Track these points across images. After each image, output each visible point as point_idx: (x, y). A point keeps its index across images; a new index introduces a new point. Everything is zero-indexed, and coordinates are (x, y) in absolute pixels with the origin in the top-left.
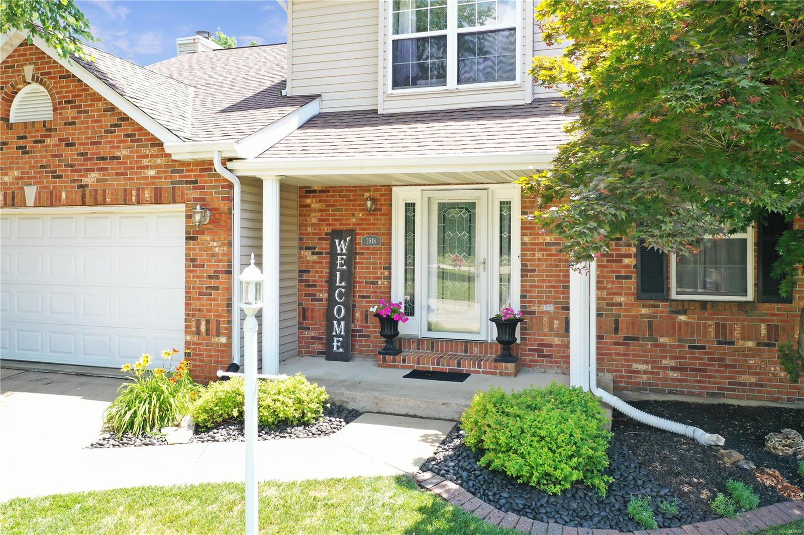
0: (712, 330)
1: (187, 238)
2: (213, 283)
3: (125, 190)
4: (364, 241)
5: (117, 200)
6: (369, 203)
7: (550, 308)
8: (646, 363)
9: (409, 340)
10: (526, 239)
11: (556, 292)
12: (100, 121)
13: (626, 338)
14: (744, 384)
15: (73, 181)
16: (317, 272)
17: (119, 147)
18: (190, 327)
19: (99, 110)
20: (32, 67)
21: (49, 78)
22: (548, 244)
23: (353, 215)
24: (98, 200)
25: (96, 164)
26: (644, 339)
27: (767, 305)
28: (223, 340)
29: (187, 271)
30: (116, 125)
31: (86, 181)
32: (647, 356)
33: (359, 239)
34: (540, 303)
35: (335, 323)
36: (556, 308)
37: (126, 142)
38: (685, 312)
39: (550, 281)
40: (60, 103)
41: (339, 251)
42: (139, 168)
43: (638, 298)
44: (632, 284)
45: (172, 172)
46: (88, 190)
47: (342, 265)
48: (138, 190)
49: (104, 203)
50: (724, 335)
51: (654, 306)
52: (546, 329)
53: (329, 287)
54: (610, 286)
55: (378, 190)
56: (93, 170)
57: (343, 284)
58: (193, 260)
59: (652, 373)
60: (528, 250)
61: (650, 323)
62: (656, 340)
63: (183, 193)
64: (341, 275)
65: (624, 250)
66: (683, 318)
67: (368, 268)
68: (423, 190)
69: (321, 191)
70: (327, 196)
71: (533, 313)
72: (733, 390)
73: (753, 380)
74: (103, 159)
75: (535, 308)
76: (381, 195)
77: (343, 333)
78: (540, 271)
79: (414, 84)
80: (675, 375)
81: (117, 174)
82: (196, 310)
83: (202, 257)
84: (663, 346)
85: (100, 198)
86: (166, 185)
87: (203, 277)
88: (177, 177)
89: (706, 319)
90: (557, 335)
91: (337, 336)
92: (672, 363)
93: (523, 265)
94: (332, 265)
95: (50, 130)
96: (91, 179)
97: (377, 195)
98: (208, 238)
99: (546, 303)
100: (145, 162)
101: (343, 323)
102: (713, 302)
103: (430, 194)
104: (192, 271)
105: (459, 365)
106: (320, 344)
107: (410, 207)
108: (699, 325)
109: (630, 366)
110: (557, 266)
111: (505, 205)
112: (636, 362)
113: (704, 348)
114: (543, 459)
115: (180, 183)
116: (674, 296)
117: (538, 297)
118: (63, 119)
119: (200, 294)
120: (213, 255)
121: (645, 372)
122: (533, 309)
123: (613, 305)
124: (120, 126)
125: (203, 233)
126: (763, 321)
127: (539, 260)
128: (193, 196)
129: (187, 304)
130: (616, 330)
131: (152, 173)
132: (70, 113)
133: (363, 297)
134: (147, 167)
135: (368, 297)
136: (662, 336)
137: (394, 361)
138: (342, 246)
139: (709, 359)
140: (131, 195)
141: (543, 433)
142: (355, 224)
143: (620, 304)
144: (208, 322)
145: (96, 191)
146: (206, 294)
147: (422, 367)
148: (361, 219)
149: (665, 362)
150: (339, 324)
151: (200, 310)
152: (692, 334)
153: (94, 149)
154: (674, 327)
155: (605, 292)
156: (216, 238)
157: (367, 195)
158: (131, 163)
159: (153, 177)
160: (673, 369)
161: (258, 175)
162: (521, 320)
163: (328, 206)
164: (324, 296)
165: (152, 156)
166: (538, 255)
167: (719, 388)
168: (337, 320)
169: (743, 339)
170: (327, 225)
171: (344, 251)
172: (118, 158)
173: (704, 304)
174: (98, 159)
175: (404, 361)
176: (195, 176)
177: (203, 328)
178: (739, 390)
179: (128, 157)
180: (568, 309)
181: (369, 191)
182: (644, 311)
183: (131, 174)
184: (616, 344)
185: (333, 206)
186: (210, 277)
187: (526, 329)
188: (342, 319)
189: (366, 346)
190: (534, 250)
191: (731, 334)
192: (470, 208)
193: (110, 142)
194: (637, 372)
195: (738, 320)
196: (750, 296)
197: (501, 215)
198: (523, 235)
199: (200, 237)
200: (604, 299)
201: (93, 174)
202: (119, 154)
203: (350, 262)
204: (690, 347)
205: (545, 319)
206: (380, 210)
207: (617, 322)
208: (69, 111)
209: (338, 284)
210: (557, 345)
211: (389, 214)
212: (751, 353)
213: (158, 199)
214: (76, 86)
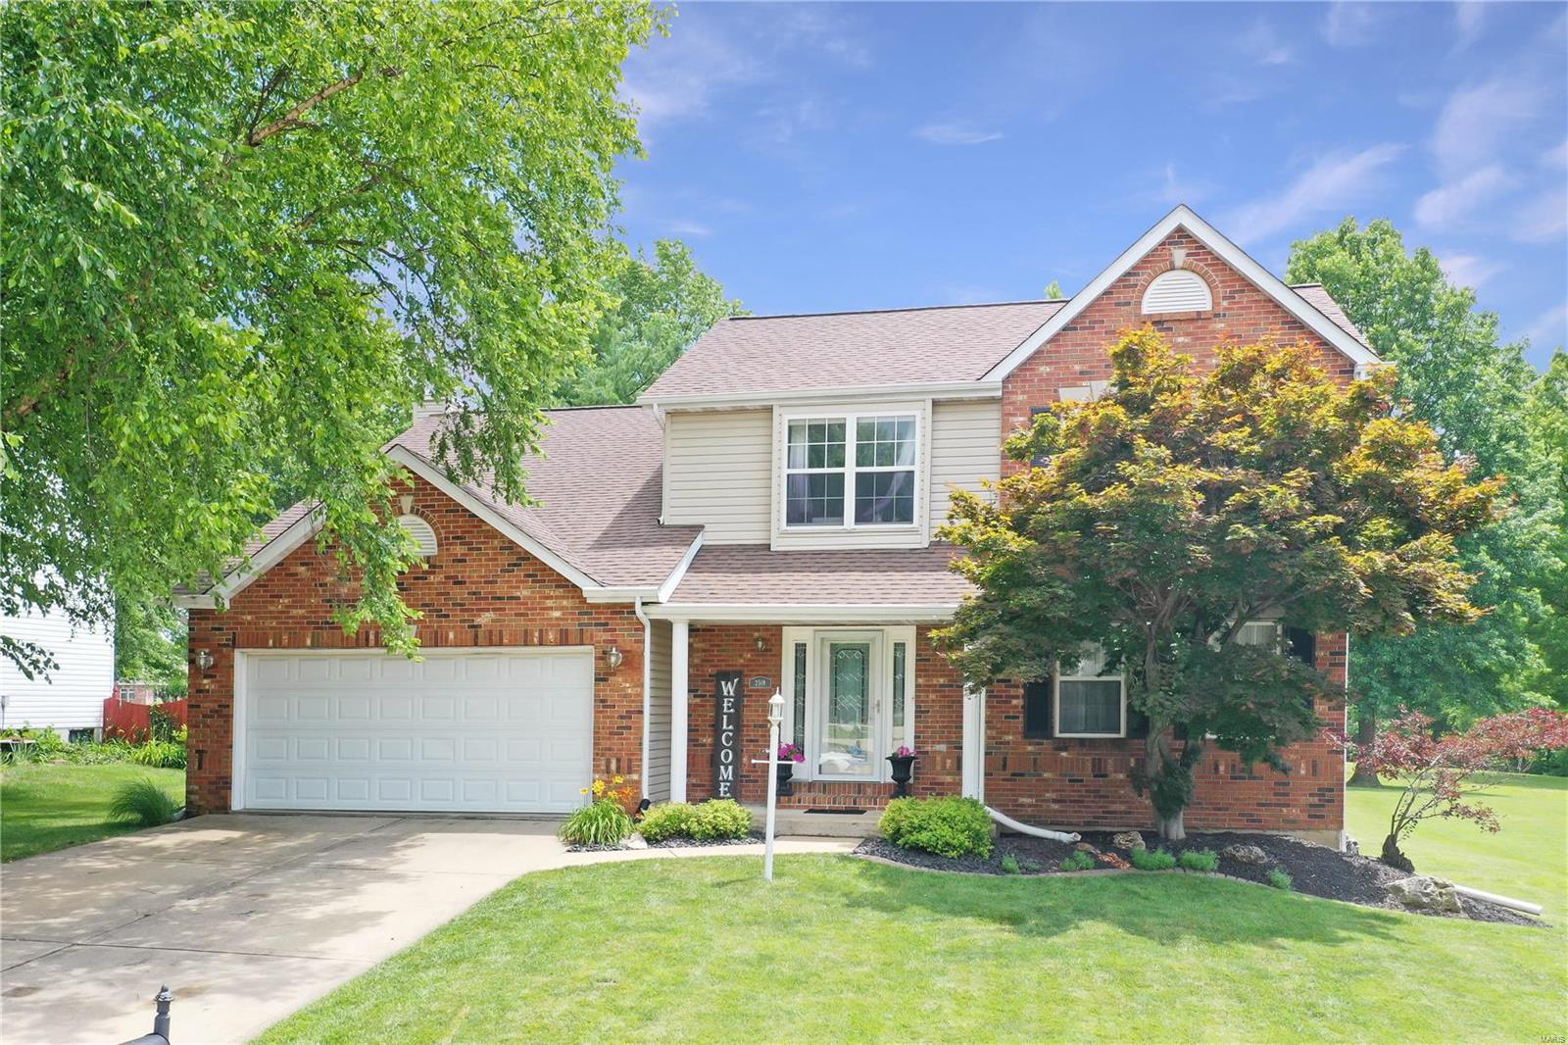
0: (1089, 765)
1: (596, 680)
2: (625, 723)
3: (526, 631)
4: (753, 682)
5: (516, 640)
6: (760, 644)
7: (943, 747)
8: (1030, 796)
9: (800, 784)
10: (921, 681)
11: (949, 732)
12: (496, 560)
13: (1013, 775)
14: (1115, 812)
15: (464, 621)
16: (699, 716)
17: (518, 587)
18: (598, 766)
19: (493, 549)
20: (410, 499)
21: (432, 512)
22: (941, 686)
23: (741, 656)
24: (494, 639)
25: (490, 604)
26: (1030, 775)
27: (1136, 741)
28: (635, 777)
29: (596, 712)
30: (515, 565)
31: (478, 621)
32: (1030, 791)
33: (748, 681)
34: (933, 743)
35: (722, 767)
36: (948, 748)
37: (527, 582)
38: (1065, 749)
39: (943, 722)
40: (447, 538)
41: (725, 694)
42: (541, 609)
43: (1026, 736)
44: (1020, 723)
45: (580, 614)
46: (481, 631)
47: (729, 708)
48: (541, 631)
49: (501, 644)
50: (1100, 768)
51: (1038, 744)
52: (938, 768)
53: (715, 731)
54: (999, 726)
55: (767, 630)
56: (488, 610)
57: (731, 727)
58: (602, 701)
59: (1036, 806)
60: (923, 691)
61: (1035, 760)
62: (1040, 775)
63: (592, 635)
64: (728, 718)
65: (1013, 692)
66: (1064, 754)
67: (757, 711)
68: (815, 631)
69: (704, 630)
70: (712, 636)
71: (927, 752)
72: (1106, 818)
73: (1123, 808)
74: (499, 598)
75: (928, 748)
76: (772, 635)
77: (730, 778)
78: (934, 712)
79: (810, 521)
80: (1056, 807)
81: (516, 615)
82: (606, 749)
83: (613, 698)
84: (1046, 780)
85: (495, 639)
86: (573, 627)
87: (613, 717)
88: (585, 619)
89: (1085, 755)
90: (949, 774)
91: (724, 781)
92: (1054, 796)
93: (917, 707)
94: (719, 707)
95: (434, 567)
96: (485, 619)
97: (766, 635)
98: (620, 679)
99: (939, 743)
100: (549, 603)
101: (730, 768)
102: (1091, 739)
103: (823, 635)
104: (601, 712)
105: (855, 803)
106: (702, 791)
107: (801, 649)
108: (1078, 760)
109: (1016, 800)
110: (949, 707)
111: (899, 647)
112: (1022, 796)
113: (1082, 781)
114: (945, 832)
115: (590, 625)
116: (1057, 734)
117: (931, 737)
118: (450, 555)
119: (611, 733)
120: (625, 696)
121: (1030, 806)
122: (926, 749)
123: (1001, 743)
124: (520, 565)
125: (614, 674)
126: (1132, 755)
127: (933, 701)
128: (604, 638)
129: (595, 744)
130: (1005, 767)
131: (557, 614)
132: (459, 550)
133: (751, 741)
134: (551, 608)
135: (757, 741)
136: (1046, 771)
137: (789, 801)
138: (728, 689)
139: (1087, 791)
140: (533, 636)
141: (945, 815)
142: (742, 665)
143: (1008, 743)
144: (618, 761)
145: (491, 632)
146: (616, 734)
147: (817, 806)
148: (749, 660)
149: (1048, 795)
150: (726, 769)
151: (610, 749)
152: (1072, 768)
153: (489, 588)
154: (1056, 761)
155: (994, 732)
156: (629, 679)
157: (756, 634)
158: (532, 604)
159: (557, 619)
160: (1055, 801)
161: (669, 618)
162: (914, 758)
163: (712, 646)
164: (708, 740)
165: (557, 597)
166: (932, 696)
167: (1094, 817)
168: (723, 764)
169: (1115, 772)
170: (712, 666)
171: (732, 694)
172: (518, 598)
173: (1082, 741)
174: (493, 598)
175: (799, 802)
176: (606, 618)
177: (613, 766)
178: (1111, 818)
179: (529, 598)
180: (961, 748)
181: (759, 630)
182: (1030, 748)
183: (532, 614)
184: (1004, 780)
185: (717, 645)
186: (622, 717)
187: (919, 768)
188: (730, 764)
189: (753, 791)
190: (928, 691)
191: (1106, 767)
192: (864, 650)
193: (508, 582)
194: (1022, 805)
195: (1111, 755)
196: (1122, 734)
197: (895, 657)
198: (917, 676)
199: (611, 678)
200: (994, 738)
201: (487, 614)
202: (518, 594)
203: (737, 705)
204: (1070, 781)
205: (938, 758)
206: (771, 650)
207: (1005, 759)
208: (458, 547)
209: (725, 727)
210: (949, 783)
211: (779, 655)
212: (1121, 784)
213: (564, 639)
214: (467, 521)
